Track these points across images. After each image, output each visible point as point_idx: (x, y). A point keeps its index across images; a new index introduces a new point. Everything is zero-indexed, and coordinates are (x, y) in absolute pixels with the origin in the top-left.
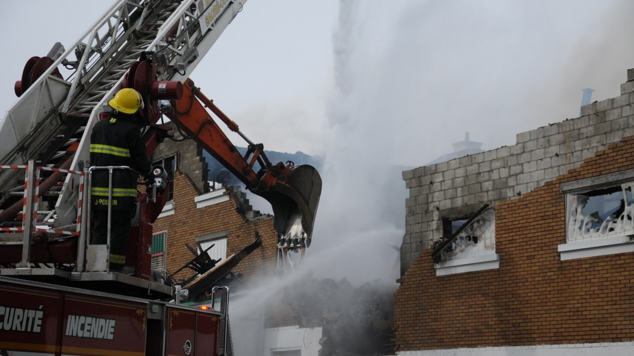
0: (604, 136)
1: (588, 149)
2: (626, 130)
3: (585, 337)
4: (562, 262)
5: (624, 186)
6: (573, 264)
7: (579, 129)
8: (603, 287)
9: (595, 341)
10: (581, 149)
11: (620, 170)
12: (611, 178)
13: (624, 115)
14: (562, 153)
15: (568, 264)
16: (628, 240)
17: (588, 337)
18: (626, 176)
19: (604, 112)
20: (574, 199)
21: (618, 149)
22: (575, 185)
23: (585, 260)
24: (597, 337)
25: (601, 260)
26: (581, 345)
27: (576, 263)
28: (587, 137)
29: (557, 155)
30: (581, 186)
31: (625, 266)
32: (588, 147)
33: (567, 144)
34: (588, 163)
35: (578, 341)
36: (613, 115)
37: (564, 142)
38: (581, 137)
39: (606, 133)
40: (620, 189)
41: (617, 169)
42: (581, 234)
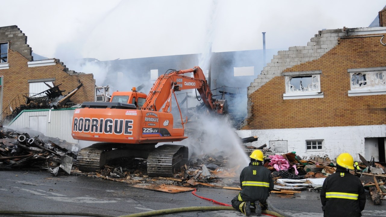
0: (301, 58)
1: (293, 62)
2: (311, 57)
3: (296, 126)
4: (284, 100)
5: (313, 76)
6: (290, 101)
7: (289, 55)
8: (305, 109)
9: (301, 127)
10: (289, 61)
11: (312, 70)
12: (308, 73)
13: (310, 52)
14: (280, 62)
15: (287, 101)
16: (318, 94)
17: (298, 126)
18: (315, 73)
19: (301, 50)
20: (288, 78)
21: (311, 63)
22: (291, 74)
23: (296, 100)
24: (303, 126)
25: (304, 100)
26: (295, 129)
27: (291, 101)
28: (292, 58)
29: (278, 62)
30: (294, 74)
31: (315, 102)
32: (293, 61)
33: (283, 59)
34: (296, 67)
35: (293, 128)
36: (305, 52)
37: (281, 58)
38: (289, 57)
39: (301, 57)
40: (311, 76)
41: (311, 70)
42: (292, 90)
